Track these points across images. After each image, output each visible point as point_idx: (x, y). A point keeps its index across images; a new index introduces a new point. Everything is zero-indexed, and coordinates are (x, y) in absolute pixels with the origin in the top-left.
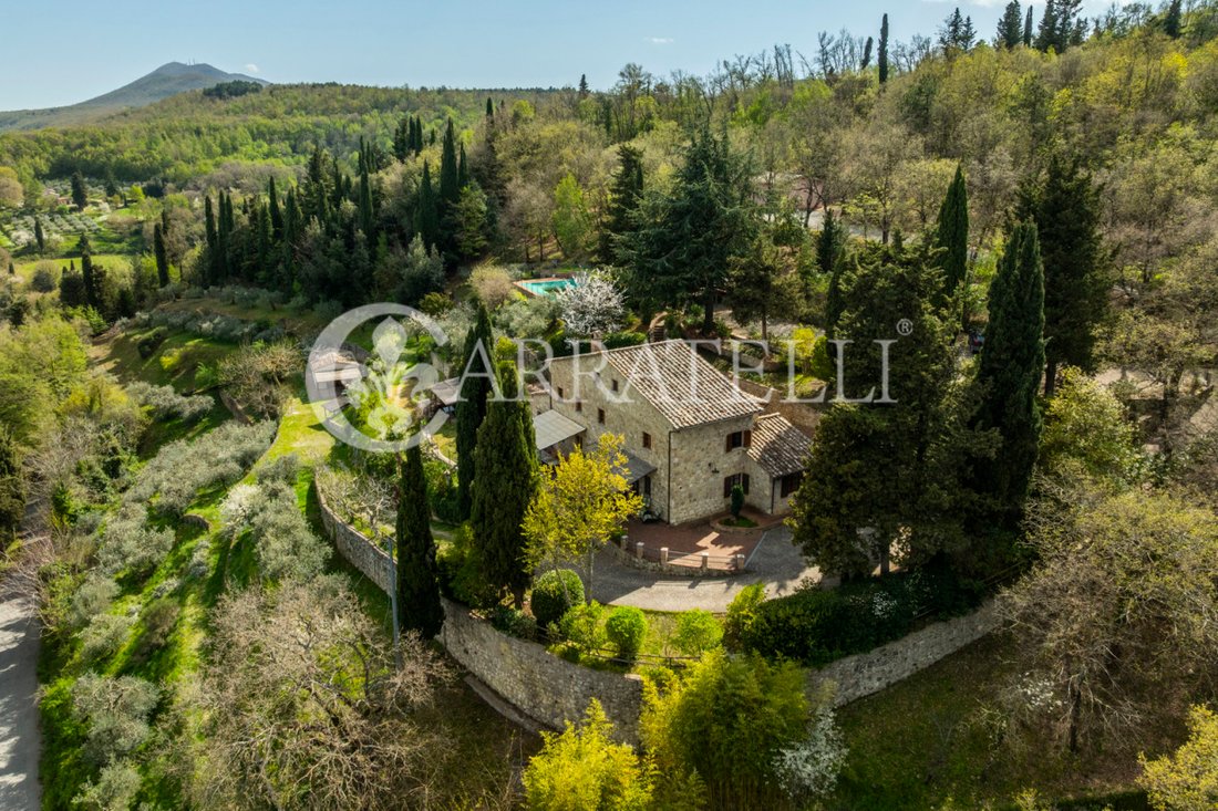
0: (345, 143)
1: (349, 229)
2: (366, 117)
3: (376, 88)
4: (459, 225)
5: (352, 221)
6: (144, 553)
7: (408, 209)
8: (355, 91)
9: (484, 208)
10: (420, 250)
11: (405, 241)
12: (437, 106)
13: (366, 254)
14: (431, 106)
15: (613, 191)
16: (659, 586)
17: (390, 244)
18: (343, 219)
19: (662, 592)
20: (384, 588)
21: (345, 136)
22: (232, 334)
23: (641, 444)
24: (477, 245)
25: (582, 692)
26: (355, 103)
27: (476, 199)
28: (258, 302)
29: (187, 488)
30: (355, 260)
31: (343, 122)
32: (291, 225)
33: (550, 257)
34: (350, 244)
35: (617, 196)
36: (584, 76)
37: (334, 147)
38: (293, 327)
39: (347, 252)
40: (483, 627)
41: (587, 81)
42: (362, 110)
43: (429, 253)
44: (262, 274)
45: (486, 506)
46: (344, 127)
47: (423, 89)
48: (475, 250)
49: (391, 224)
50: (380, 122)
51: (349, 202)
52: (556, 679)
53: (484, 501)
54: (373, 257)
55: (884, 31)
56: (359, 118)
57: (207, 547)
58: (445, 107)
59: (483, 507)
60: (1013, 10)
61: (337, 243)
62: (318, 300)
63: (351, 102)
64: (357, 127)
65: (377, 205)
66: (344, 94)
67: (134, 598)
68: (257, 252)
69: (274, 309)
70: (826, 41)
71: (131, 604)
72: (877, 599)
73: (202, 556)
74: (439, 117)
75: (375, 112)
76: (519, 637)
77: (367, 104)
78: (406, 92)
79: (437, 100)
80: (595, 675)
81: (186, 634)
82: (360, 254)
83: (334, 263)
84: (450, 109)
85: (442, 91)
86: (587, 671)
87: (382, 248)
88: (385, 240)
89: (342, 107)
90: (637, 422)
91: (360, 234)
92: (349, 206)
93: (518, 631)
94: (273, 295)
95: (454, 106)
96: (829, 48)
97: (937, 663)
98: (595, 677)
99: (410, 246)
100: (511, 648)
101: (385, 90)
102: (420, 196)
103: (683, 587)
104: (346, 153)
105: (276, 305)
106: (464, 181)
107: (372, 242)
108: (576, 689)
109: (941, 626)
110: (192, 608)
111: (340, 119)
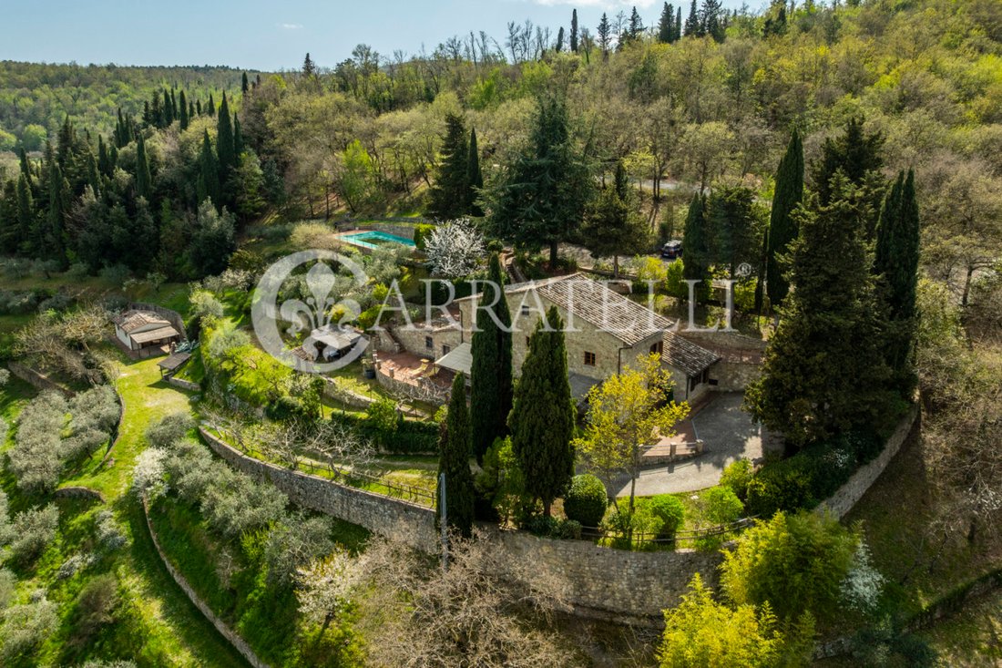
0: (17, 116)
1: (127, 198)
2: (37, 92)
3: (44, 65)
4: (240, 188)
5: (129, 188)
6: (31, 535)
7: (188, 176)
8: (23, 68)
9: (260, 172)
10: (213, 212)
11: (193, 204)
12: (109, 82)
13: (150, 219)
14: (103, 80)
15: (442, 153)
16: (644, 476)
17: (173, 208)
18: (118, 187)
19: (650, 480)
20: (358, 523)
21: (16, 110)
22: (9, 305)
23: (583, 362)
24: (256, 205)
25: (635, 573)
26: (23, 78)
27: (252, 163)
28: (31, 271)
29: (53, 463)
30: (140, 225)
31: (13, 96)
32: (58, 194)
33: (336, 212)
34: (132, 210)
35: (445, 157)
36: (308, 55)
37: (6, 120)
38: (75, 293)
39: (130, 219)
40: (520, 536)
41: (310, 59)
42: (32, 86)
43: (220, 214)
44: (27, 245)
45: (536, 429)
46: (15, 101)
47: (91, 65)
48: (256, 210)
49: (171, 188)
50: (53, 97)
51: (121, 170)
52: (608, 567)
53: (534, 426)
54: (158, 221)
55: (574, 22)
56: (30, 92)
57: (111, 517)
58: (117, 83)
59: (533, 432)
60: (668, 8)
61: (117, 209)
62: (101, 266)
63: (17, 77)
64: (29, 101)
65: (154, 173)
66: (9, 69)
67: (29, 583)
68: (17, 222)
69: (49, 277)
70: (515, 28)
71: (29, 590)
72: (838, 456)
73: (110, 526)
74: (112, 92)
75: (46, 87)
76: (565, 538)
77: (36, 79)
78: (74, 68)
79: (108, 76)
80: (649, 557)
81: (141, 606)
82: (144, 219)
83: (117, 229)
84: (122, 84)
85: (111, 68)
86: (642, 554)
87: (165, 213)
88: (168, 204)
89: (9, 82)
90: (578, 344)
91: (142, 200)
92: (122, 175)
93: (565, 534)
94: (48, 263)
95: (127, 81)
96: (519, 34)
97: (864, 495)
98: (649, 558)
99: (201, 209)
100: (555, 550)
101: (53, 66)
102: (202, 163)
103: (663, 472)
104: (20, 126)
105: (50, 274)
106: (239, 149)
107: (155, 206)
108: (630, 571)
109: (866, 467)
110: (131, 579)
111: (10, 93)
